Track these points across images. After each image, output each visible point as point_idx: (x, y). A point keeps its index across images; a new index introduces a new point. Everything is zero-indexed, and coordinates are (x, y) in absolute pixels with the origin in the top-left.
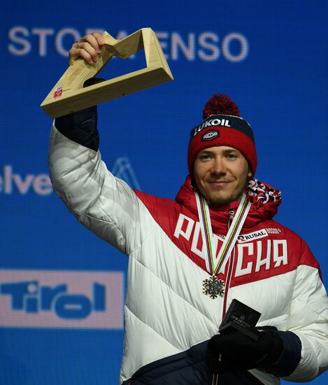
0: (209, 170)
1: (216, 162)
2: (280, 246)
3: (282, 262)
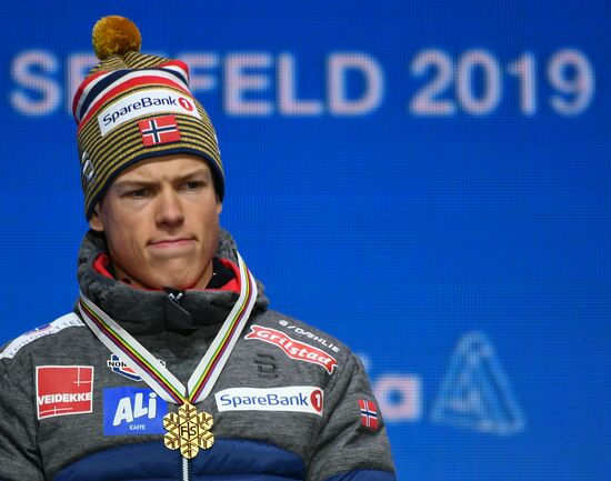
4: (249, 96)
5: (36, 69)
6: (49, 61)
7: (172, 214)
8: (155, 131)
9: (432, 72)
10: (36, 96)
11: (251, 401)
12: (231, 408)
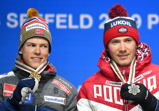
0: (118, 49)
1: (121, 45)
2: (152, 80)
3: (153, 88)
4: (62, 24)
5: (12, 17)
6: (15, 16)
7: (38, 52)
8: (38, 32)
9: (104, 19)
10: (12, 23)
11: (52, 99)
12: (47, 101)
